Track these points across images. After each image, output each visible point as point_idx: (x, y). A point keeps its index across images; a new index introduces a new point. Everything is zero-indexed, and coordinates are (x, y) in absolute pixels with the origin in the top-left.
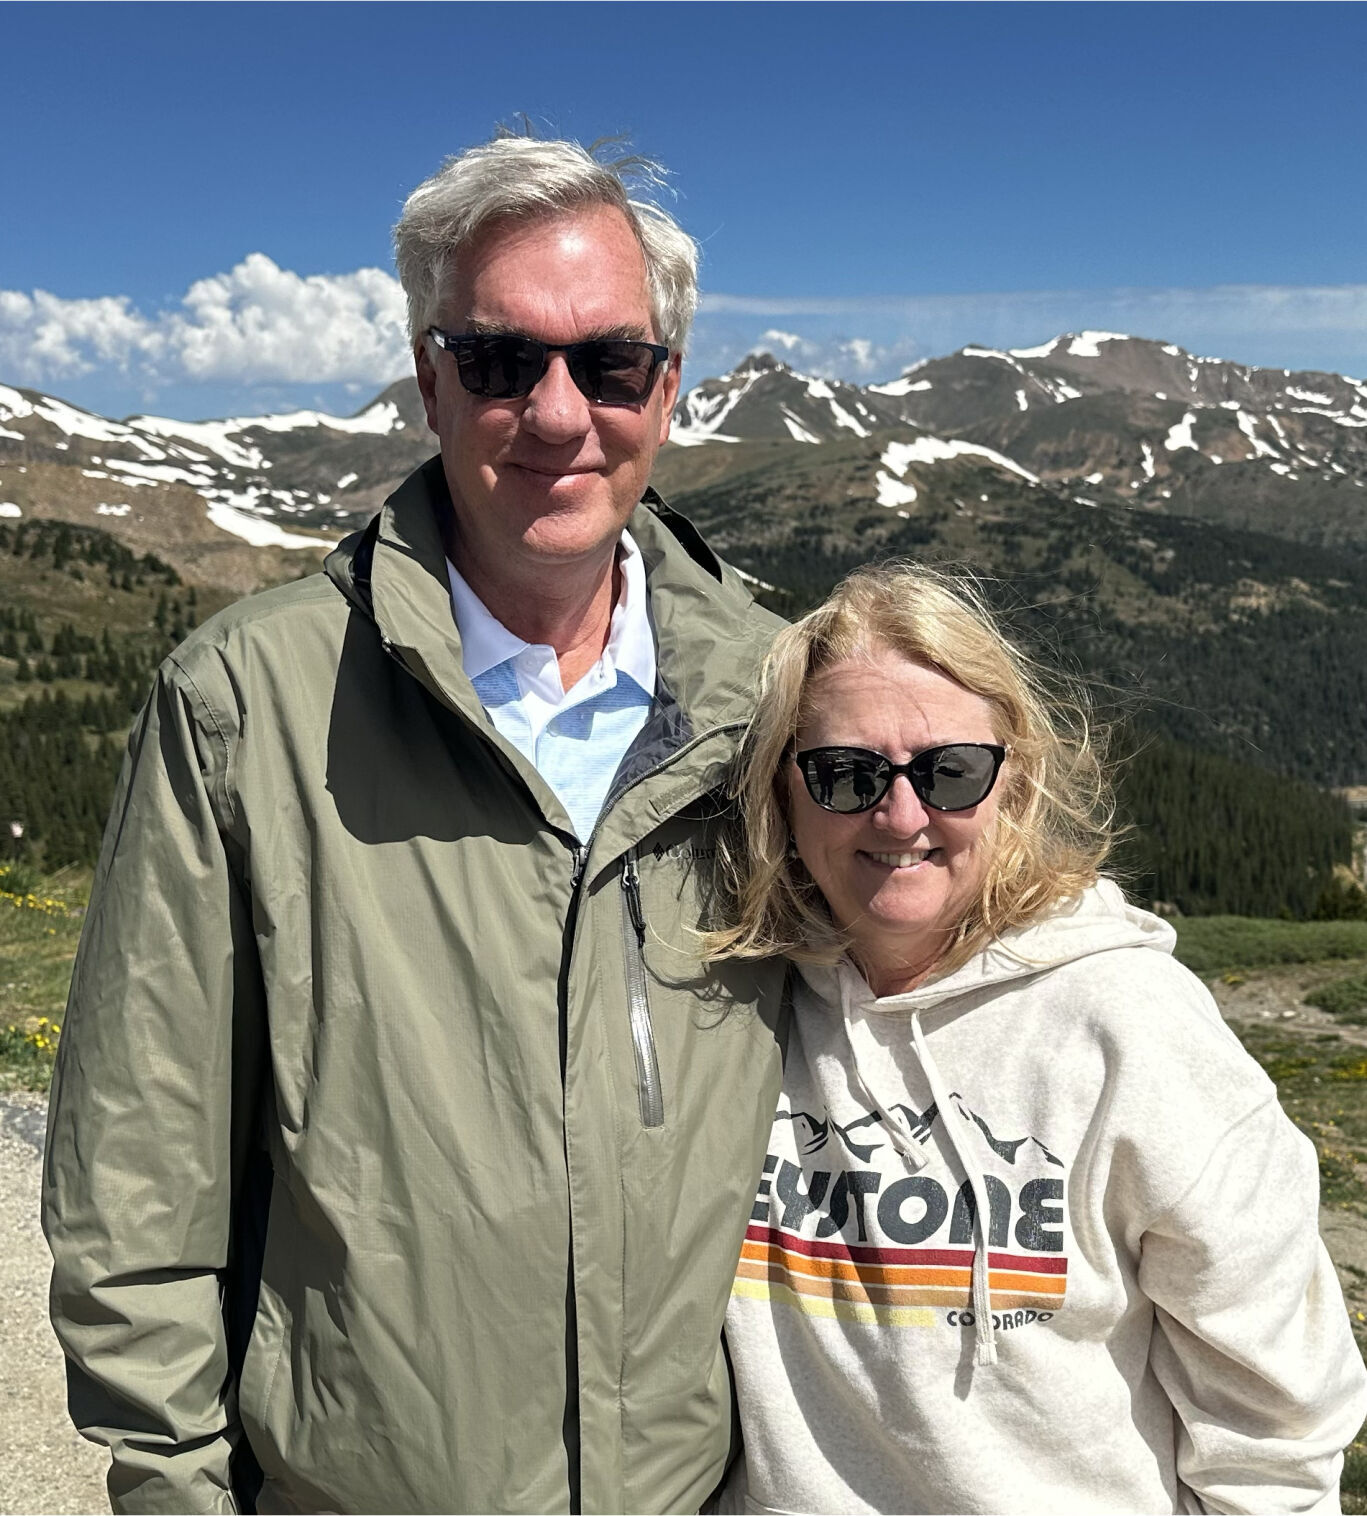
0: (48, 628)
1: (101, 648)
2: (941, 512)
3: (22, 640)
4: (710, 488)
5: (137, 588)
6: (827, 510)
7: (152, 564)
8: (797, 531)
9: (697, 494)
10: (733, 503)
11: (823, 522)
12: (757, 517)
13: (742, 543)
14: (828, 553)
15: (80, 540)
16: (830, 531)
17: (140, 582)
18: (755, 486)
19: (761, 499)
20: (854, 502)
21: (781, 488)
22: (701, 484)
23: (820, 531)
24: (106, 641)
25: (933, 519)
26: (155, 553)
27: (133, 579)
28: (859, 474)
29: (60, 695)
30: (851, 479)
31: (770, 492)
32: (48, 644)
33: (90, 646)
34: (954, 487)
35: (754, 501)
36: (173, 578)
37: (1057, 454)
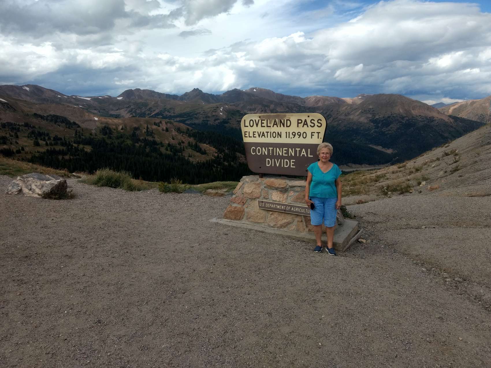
0: (52, 136)
1: (63, 140)
2: (230, 118)
3: (47, 138)
4: (186, 112)
5: (72, 128)
6: (209, 117)
7: (74, 123)
8: (203, 121)
9: (184, 113)
10: (191, 115)
11: (208, 119)
12: (196, 118)
13: (192, 122)
14: (209, 125)
15: (60, 119)
16: (209, 121)
17: (72, 127)
18: (195, 112)
19: (196, 114)
20: (214, 116)
21: (200, 113)
22: (185, 111)
23: (208, 121)
24: (64, 138)
25: (228, 120)
26: (75, 121)
27: (71, 126)
28: (214, 111)
29: (54, 148)
30: (213, 111)
31: (198, 113)
32: (52, 139)
33: (61, 139)
34: (232, 114)
35: (195, 115)
36: (79, 127)
37: (251, 109)
